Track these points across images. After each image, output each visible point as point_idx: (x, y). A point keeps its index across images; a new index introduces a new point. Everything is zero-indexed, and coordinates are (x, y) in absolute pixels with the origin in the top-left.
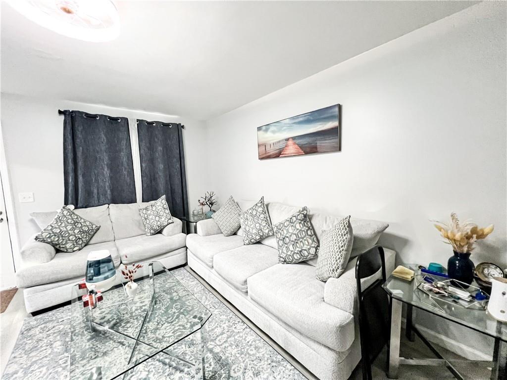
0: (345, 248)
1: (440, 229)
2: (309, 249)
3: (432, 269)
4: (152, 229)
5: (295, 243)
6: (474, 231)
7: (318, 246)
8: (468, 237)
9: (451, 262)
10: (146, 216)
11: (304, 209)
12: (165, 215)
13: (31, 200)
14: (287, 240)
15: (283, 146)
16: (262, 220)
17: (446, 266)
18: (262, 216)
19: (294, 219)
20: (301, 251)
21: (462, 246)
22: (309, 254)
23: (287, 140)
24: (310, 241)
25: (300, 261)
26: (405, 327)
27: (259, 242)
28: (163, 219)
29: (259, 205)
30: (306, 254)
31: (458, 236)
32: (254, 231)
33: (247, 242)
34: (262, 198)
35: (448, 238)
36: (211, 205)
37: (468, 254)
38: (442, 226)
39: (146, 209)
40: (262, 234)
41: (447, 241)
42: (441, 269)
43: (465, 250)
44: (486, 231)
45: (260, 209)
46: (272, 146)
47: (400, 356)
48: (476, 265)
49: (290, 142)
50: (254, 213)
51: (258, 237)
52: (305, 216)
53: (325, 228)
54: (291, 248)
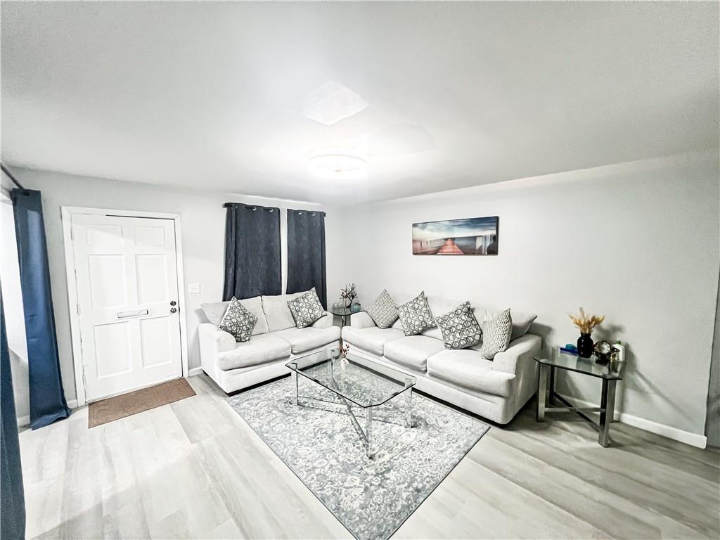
0: (507, 332)
1: (572, 318)
2: (474, 336)
3: (568, 348)
4: (304, 321)
5: (461, 332)
6: (593, 319)
7: (482, 333)
8: (589, 323)
9: (579, 341)
10: (297, 308)
11: (468, 303)
12: (318, 307)
13: (198, 291)
14: (454, 329)
15: (442, 244)
16: (425, 313)
17: (576, 345)
18: (424, 309)
19: (460, 311)
20: (467, 338)
21: (585, 330)
22: (474, 339)
23: (447, 239)
24: (475, 330)
25: (466, 346)
26: (548, 397)
27: (419, 334)
28: (317, 312)
29: (421, 299)
30: (472, 339)
31: (582, 323)
32: (417, 323)
33: (409, 333)
34: (423, 293)
35: (577, 323)
36: (351, 298)
37: (589, 335)
38: (573, 316)
39: (296, 300)
40: (425, 326)
41: (577, 326)
42: (573, 347)
43: (587, 332)
44: (600, 319)
45: (422, 303)
46: (429, 243)
47: (546, 407)
48: (594, 343)
49: (449, 242)
50: (416, 306)
51: (420, 329)
52: (469, 309)
53: (485, 319)
54: (458, 335)
